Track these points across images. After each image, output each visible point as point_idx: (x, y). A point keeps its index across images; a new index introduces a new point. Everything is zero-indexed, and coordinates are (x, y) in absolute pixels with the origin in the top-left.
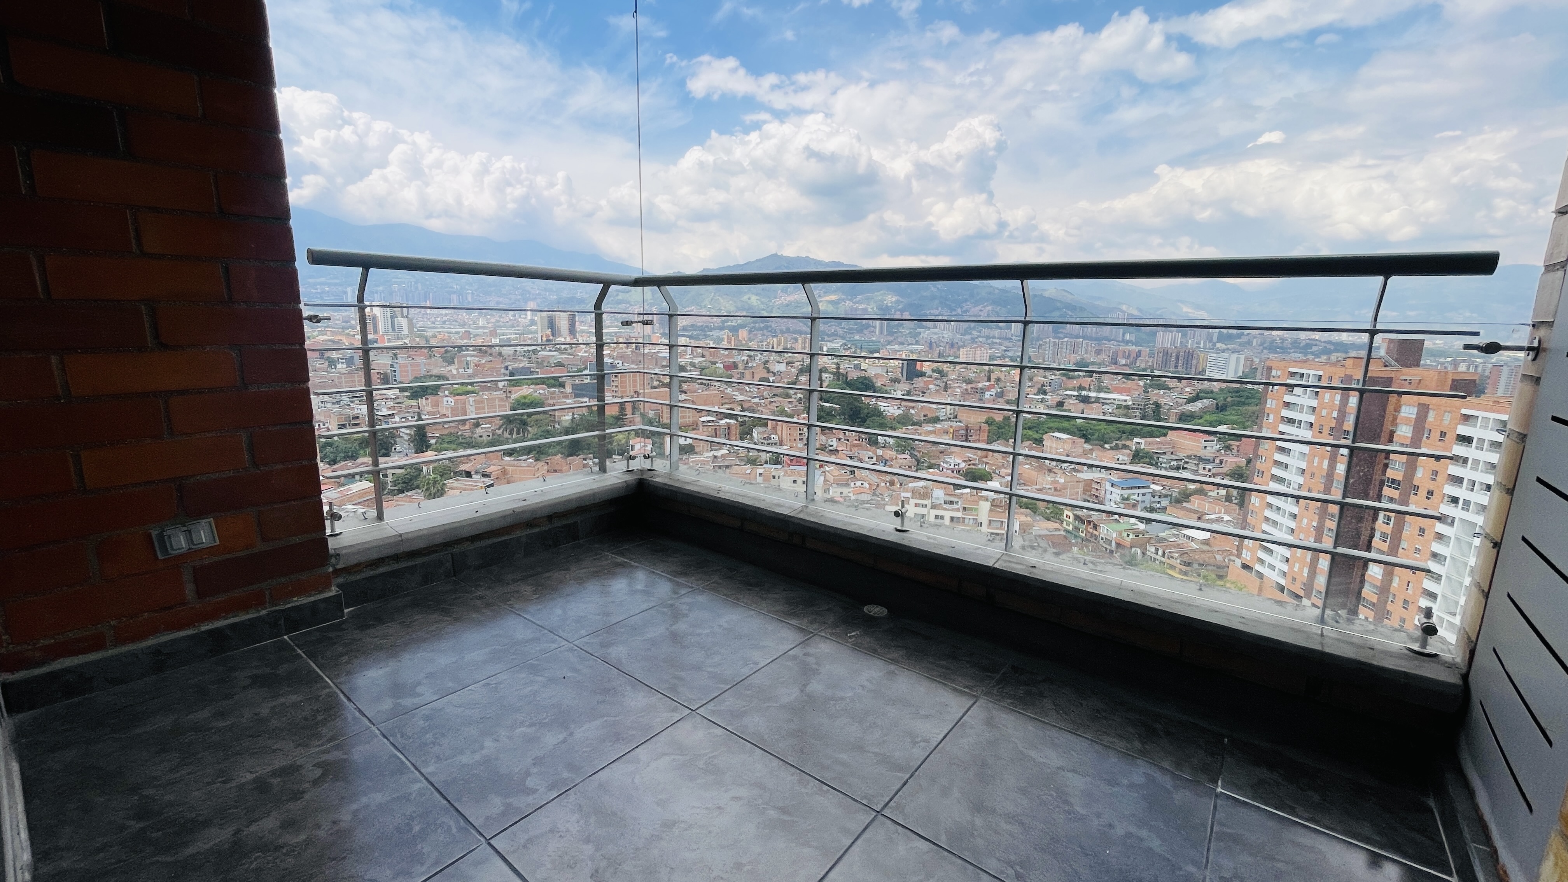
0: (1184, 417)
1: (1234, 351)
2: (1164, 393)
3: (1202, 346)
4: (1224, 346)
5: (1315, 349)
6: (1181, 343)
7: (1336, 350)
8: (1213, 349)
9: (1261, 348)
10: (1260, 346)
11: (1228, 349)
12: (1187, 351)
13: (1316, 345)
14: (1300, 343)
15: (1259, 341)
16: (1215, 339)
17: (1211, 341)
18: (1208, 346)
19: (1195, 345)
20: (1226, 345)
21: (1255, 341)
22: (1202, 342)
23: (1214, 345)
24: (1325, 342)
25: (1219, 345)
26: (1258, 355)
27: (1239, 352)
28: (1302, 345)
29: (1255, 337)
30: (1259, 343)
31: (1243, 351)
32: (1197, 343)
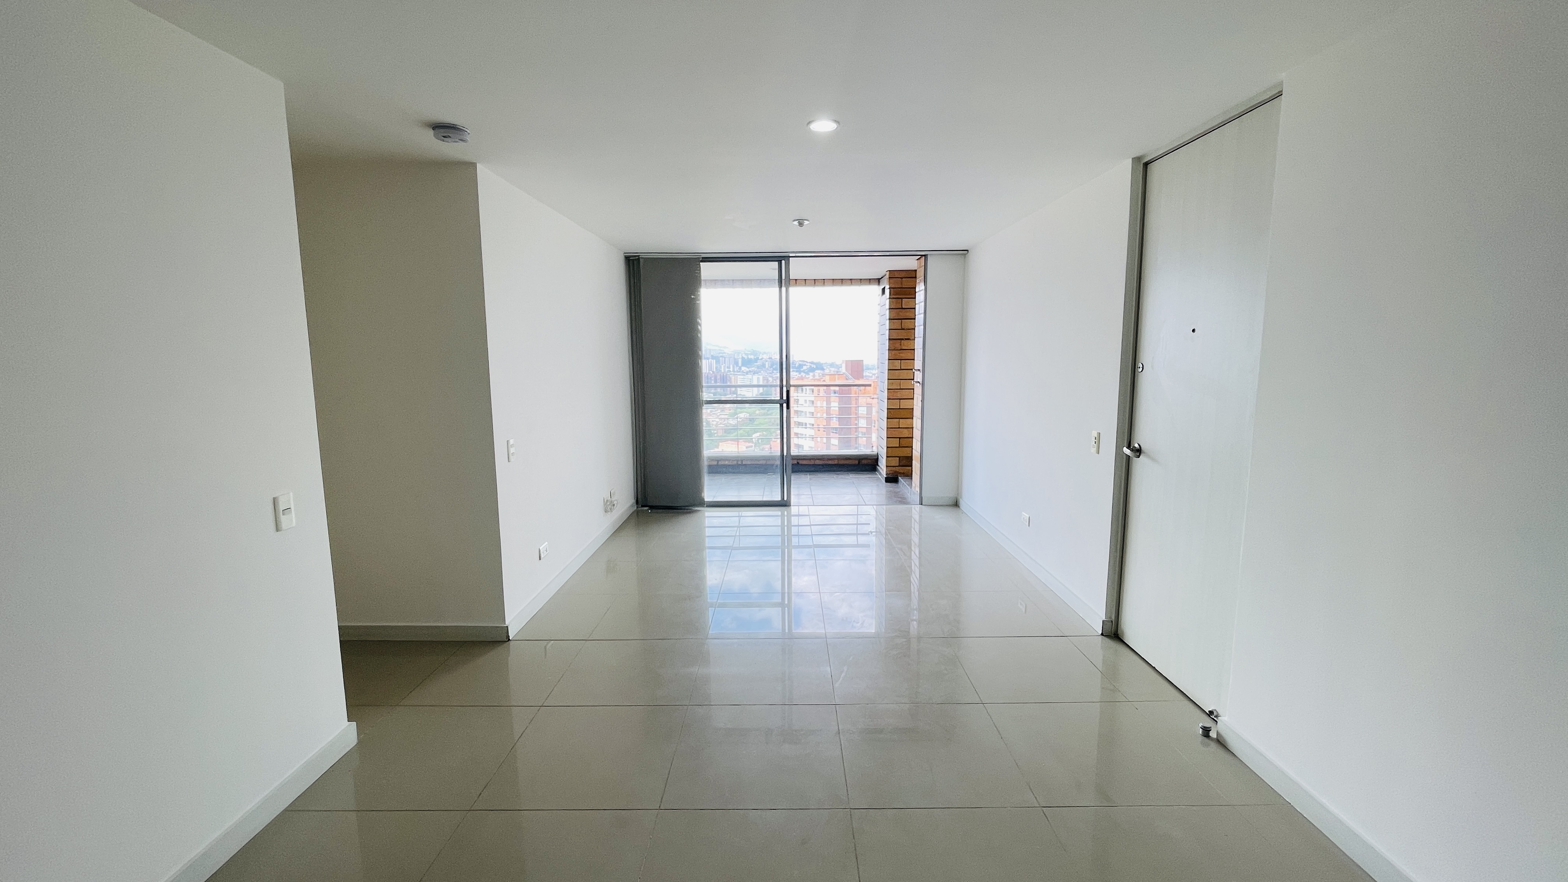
0: (727, 431)
1: (755, 373)
2: (711, 411)
3: (731, 370)
4: (747, 370)
5: (805, 368)
6: (716, 368)
7: (817, 368)
8: (739, 372)
9: (772, 369)
10: (770, 367)
11: (750, 371)
12: (722, 374)
13: (805, 365)
14: (796, 364)
15: (770, 363)
16: (740, 364)
17: (737, 365)
18: (736, 370)
19: (727, 370)
20: (748, 368)
21: (767, 363)
22: (731, 366)
23: (740, 368)
24: (810, 363)
25: (743, 368)
26: (771, 375)
27: (757, 373)
28: (796, 365)
29: (767, 361)
30: (770, 365)
31: (760, 372)
32: (727, 368)
